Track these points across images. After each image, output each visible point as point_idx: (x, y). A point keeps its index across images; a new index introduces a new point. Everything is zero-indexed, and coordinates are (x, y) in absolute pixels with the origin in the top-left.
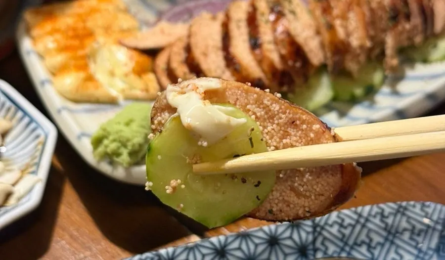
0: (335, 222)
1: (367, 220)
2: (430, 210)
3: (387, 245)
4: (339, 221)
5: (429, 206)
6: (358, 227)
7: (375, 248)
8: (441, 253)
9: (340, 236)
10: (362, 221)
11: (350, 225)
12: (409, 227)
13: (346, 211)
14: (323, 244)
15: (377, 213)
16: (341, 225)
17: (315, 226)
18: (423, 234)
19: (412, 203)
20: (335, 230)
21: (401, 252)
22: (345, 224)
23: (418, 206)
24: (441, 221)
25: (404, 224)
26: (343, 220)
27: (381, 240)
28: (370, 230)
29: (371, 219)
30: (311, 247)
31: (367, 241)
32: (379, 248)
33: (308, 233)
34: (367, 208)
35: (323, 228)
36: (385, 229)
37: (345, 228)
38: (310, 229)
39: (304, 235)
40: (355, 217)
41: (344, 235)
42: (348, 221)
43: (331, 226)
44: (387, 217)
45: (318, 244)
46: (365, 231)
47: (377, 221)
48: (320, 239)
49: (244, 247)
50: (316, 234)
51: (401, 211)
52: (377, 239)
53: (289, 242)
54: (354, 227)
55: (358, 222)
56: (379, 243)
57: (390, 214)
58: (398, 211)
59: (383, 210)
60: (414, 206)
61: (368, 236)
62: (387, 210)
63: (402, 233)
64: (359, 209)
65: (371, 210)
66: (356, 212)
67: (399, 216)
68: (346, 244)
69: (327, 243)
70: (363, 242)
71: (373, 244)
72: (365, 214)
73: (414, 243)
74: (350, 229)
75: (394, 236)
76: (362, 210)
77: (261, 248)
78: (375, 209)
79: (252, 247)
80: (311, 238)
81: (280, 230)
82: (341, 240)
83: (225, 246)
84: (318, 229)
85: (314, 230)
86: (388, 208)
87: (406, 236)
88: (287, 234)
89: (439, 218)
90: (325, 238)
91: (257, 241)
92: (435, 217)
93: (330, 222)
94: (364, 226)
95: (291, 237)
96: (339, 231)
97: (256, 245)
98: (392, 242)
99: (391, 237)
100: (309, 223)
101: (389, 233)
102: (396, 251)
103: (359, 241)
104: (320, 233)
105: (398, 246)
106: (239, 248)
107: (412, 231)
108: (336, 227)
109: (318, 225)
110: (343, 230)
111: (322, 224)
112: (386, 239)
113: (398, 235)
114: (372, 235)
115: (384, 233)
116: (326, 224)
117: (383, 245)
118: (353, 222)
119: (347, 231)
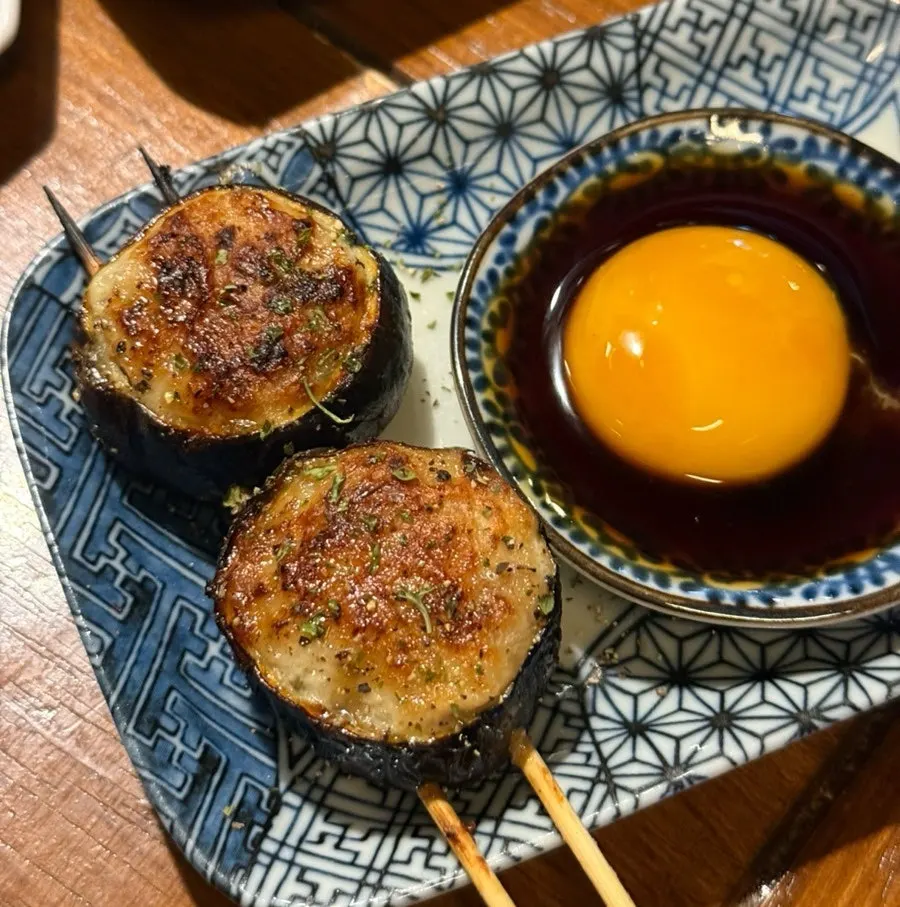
0: (682, 21)
1: (752, 8)
3: (798, 57)
4: (692, 16)
6: (734, 25)
7: (769, 69)
9: (693, 50)
10: (742, 10)
11: (715, 22)
12: (845, 14)
14: (657, 71)
16: (696, 26)
17: (639, 35)
18: (874, 26)
20: (682, 38)
21: (825, 69)
22: (705, 21)
25: (833, 9)
26: (700, 14)
27: (784, 50)
28: (759, 30)
30: (632, 82)
31: (753, 54)
32: (779, 66)
33: (625, 52)
35: (656, 37)
36: (792, 23)
37: (706, 31)
38: (628, 43)
39: (615, 57)
41: (703, 48)
42: (709, 15)
43: (675, 30)
45: (647, 74)
46: (749, 32)
48: (652, 61)
49: (487, 97)
50: (643, 52)
52: (773, 47)
53: (584, 77)
54: (724, 26)
55: (732, 14)
56: (777, 58)
61: (754, 42)
63: (828, 30)
68: (708, 67)
69: (666, 69)
70: (744, 58)
71: (766, 61)
73: (853, 49)
74: (715, 31)
75: (813, 37)
77: (523, 97)
79: (505, 96)
80: (630, 62)
81: (564, 51)
82: (698, 59)
83: (446, 100)
84: (647, 40)
85: (638, 45)
87: (837, 35)
88: (580, 58)
90: (662, 59)
91: (515, 81)
93: (672, 21)
94: (745, 21)
95: (587, 66)
96: (692, 40)
97: (514, 91)
98: (807, 52)
99: (804, 41)
100: (627, 28)
101: (801, 31)
102: (816, 73)
103: (735, 58)
104: (650, 49)
105: (819, 60)
106: (477, 102)
107: (850, 23)
108: (685, 31)
109: (645, 31)
110: (700, 36)
111: (654, 26)
112: (795, 46)
113: (820, 35)
114: (765, 40)
115: (790, 34)
116: (662, 25)
117: (787, 61)
118: (722, 17)
119: (709, 39)
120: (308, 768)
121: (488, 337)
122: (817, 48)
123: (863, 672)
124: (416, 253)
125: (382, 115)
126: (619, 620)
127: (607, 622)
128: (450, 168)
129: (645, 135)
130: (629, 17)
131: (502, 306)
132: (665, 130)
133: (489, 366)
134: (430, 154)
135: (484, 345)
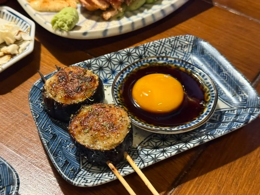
0: (152, 45)
1: (164, 44)
2: (188, 38)
3: (173, 52)
4: (154, 45)
5: (187, 36)
6: (161, 47)
7: (168, 54)
8: (193, 53)
9: (154, 51)
10: (162, 44)
11: (158, 46)
12: (181, 45)
13: (156, 41)
14: (148, 54)
15: (168, 41)
16: (154, 46)
17: (144, 48)
18: (186, 47)
19: (181, 36)
20: (152, 48)
21: (178, 54)
22: (156, 46)
23: (183, 37)
24: (192, 42)
25: (178, 44)
26: (155, 44)
27: (170, 51)
28: (166, 47)
29: (165, 43)
30: (144, 56)
31: (165, 52)
33: (142, 50)
34: (164, 39)
35: (147, 48)
36: (171, 46)
37: (156, 47)
38: (143, 49)
39: (140, 51)
40: (160, 43)
41: (156, 50)
42: (157, 45)
43: (151, 47)
44: (172, 42)
45: (146, 54)
46: (164, 48)
47: (168, 43)
48: (147, 52)
49: (118, 57)
50: (145, 51)
51: (177, 39)
52: (168, 51)
53: (135, 54)
54: (159, 47)
55: (161, 45)
56: (169, 52)
57: (173, 41)
58: (176, 39)
59: (170, 40)
60: (182, 37)
61: (165, 50)
62: (171, 40)
63: (178, 48)
64: (161, 40)
65: (165, 40)
66: (159, 41)
67: (176, 41)
68: (157, 53)
69: (150, 54)
70: (163, 52)
72: (163, 42)
73: (183, 51)
74: (158, 47)
75: (175, 49)
76: (162, 40)
77: (124, 57)
78: (167, 40)
79: (121, 57)
80: (143, 52)
81: (131, 50)
82: (155, 52)
83: (110, 57)
84: (146, 49)
85: (144, 50)
86: (172, 38)
87: (180, 49)
88: (134, 51)
89: (191, 40)
90: (149, 52)
91: (123, 55)
92: (190, 40)
93: (150, 45)
94: (163, 46)
95: (135, 52)
96: (154, 49)
97: (123, 56)
98: (174, 52)
99: (174, 50)
100: (142, 47)
101: (173, 48)
102: (176, 55)
103: (162, 52)
104: (147, 50)
105: (177, 53)
106: (116, 58)
107: (182, 47)
108: (153, 47)
109: (145, 47)
110: (155, 48)
111: (147, 46)
112: (172, 50)
113: (176, 49)
114: (167, 49)
115: (171, 48)
116: (148, 46)
117: (171, 53)
118: (159, 45)
119: (157, 49)
120: (86, 165)
121: (119, 91)
122: (176, 51)
123: (189, 143)
124: (105, 83)
125: (99, 60)
126: (145, 140)
127: (142, 140)
128: (112, 69)
129: (146, 60)
130: (143, 45)
131: (121, 86)
132: (149, 59)
133: (119, 95)
134: (108, 67)
135: (118, 92)
